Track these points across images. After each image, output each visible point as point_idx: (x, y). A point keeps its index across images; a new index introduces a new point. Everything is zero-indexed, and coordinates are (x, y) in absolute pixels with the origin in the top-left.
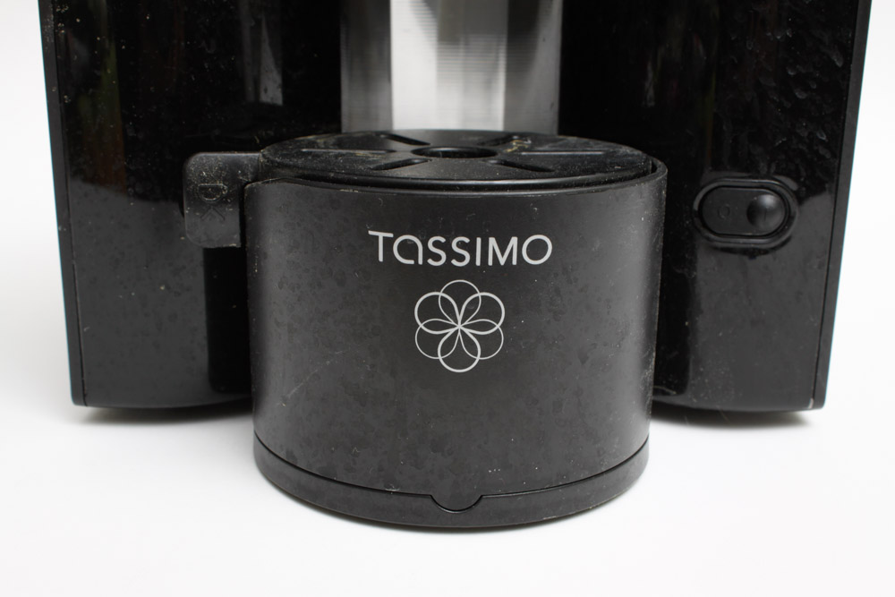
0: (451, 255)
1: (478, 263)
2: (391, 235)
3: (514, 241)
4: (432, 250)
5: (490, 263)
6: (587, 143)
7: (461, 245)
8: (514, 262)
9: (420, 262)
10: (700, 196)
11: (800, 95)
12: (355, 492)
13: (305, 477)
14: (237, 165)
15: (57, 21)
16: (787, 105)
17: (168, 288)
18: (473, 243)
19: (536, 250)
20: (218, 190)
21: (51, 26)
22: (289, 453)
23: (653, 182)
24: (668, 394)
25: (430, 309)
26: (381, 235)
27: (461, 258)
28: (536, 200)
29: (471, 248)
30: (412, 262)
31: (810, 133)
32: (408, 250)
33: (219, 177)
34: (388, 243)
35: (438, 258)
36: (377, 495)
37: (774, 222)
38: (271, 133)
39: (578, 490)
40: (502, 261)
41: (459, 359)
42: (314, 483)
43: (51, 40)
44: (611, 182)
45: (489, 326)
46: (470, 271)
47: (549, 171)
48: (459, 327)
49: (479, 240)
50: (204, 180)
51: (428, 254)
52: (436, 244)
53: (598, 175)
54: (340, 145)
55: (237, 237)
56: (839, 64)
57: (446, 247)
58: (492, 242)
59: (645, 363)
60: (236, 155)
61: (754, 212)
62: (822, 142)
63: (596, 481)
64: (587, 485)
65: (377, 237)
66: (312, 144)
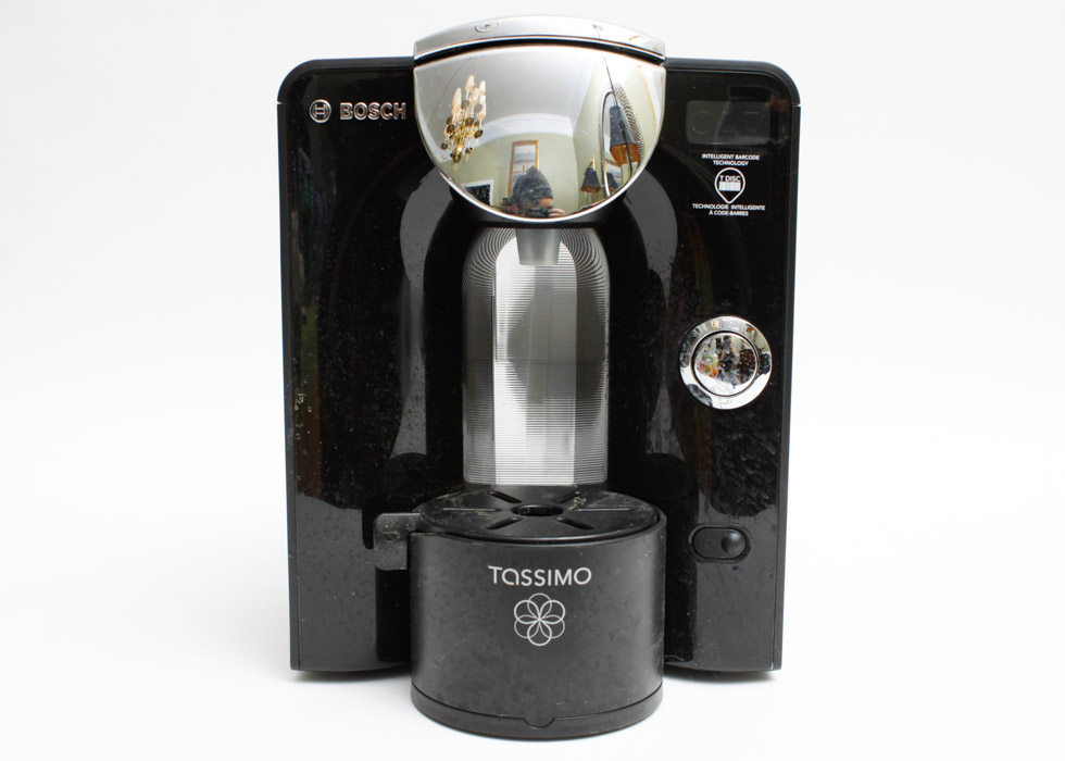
0: (534, 579)
1: (550, 584)
2: (501, 569)
3: (569, 572)
4: (524, 577)
5: (556, 584)
6: (621, 500)
7: (540, 574)
8: (570, 583)
9: (517, 583)
10: (692, 534)
11: (750, 472)
12: (479, 718)
13: (448, 710)
14: (405, 520)
15: (295, 432)
16: (743, 478)
17: (356, 593)
18: (547, 573)
19: (582, 576)
20: (394, 536)
21: (291, 435)
22: (439, 696)
23: (653, 533)
24: (678, 661)
25: (523, 610)
26: (495, 569)
27: (540, 581)
28: (582, 549)
29: (545, 576)
30: (512, 584)
31: (758, 495)
32: (510, 577)
33: (395, 528)
34: (499, 573)
35: (527, 581)
36: (492, 719)
37: (738, 550)
38: (422, 495)
39: (611, 717)
40: (563, 583)
41: (539, 638)
42: (454, 713)
43: (291, 443)
44: (626, 535)
45: (556, 619)
46: (545, 588)
47: (591, 528)
48: (540, 620)
49: (550, 572)
50: (386, 530)
51: (521, 579)
52: (527, 574)
53: (619, 532)
54: (466, 504)
55: (405, 564)
56: (773, 453)
57: (532, 575)
58: (557, 572)
59: (655, 640)
60: (406, 514)
61: (725, 543)
62: (766, 500)
63: (622, 711)
64: (618, 713)
65: (492, 570)
66: (449, 504)
